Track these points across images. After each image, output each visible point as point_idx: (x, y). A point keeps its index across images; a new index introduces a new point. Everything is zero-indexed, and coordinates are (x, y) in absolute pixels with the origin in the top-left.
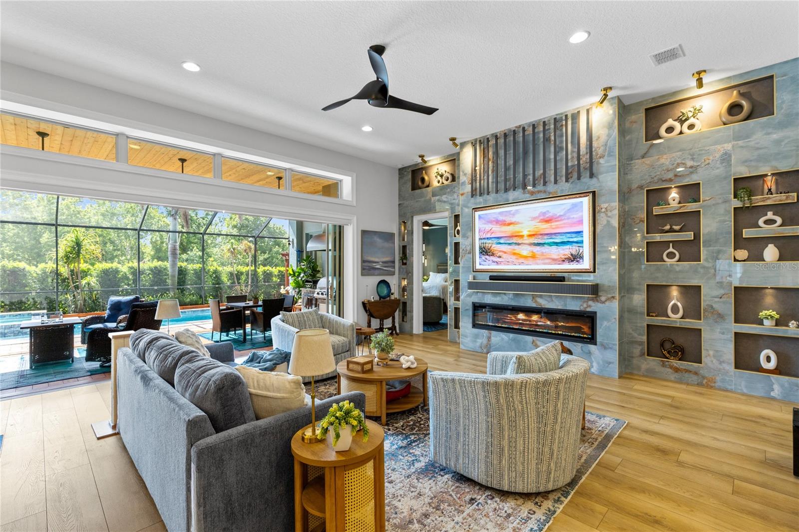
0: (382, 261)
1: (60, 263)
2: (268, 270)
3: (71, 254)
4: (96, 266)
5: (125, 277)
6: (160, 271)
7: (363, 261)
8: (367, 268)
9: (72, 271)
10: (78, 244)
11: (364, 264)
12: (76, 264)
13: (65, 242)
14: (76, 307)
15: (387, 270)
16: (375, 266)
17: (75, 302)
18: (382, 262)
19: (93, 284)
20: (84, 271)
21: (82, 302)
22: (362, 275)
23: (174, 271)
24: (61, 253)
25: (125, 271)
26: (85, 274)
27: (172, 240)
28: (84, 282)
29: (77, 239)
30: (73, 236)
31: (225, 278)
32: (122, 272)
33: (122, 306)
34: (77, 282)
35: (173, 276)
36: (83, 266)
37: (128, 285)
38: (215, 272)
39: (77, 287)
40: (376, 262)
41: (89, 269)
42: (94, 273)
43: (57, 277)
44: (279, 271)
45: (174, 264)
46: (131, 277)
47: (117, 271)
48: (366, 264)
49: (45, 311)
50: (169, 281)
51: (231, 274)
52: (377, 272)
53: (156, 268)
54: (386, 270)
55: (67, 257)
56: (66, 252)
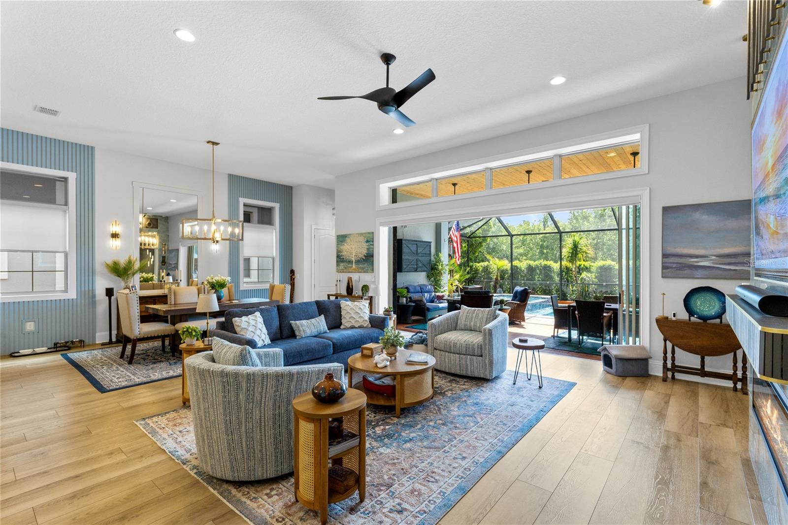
0: (715, 254)
7: (665, 256)
8: (674, 266)
10: (575, 247)
11: (666, 260)
15: (734, 270)
16: (698, 262)
18: (718, 256)
19: (587, 278)
22: (664, 276)
29: (575, 242)
30: (572, 240)
40: (697, 257)
48: (672, 260)
52: (699, 273)
54: (730, 270)
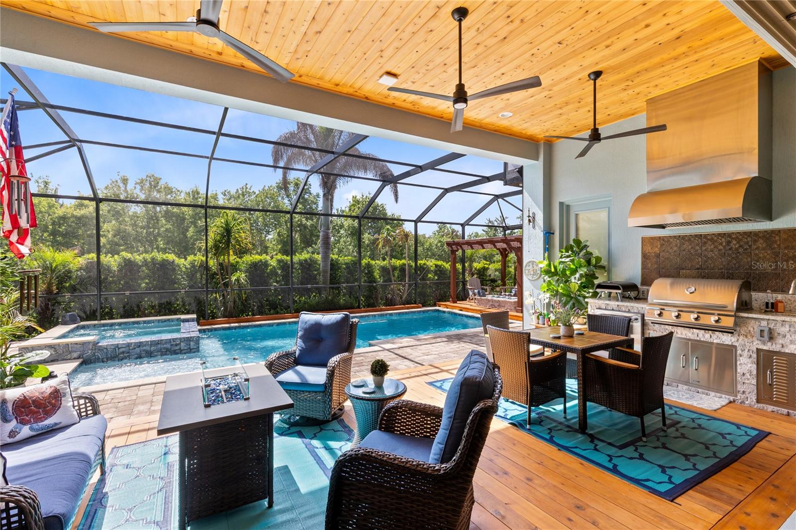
1: (210, 255)
2: (424, 264)
3: (221, 243)
4: (244, 259)
5: (274, 272)
6: (310, 265)
9: (221, 265)
10: (227, 231)
12: (226, 257)
13: (215, 229)
14: (225, 310)
17: (225, 304)
19: (243, 281)
20: (232, 265)
21: (232, 304)
23: (325, 266)
24: (210, 243)
25: (274, 265)
26: (235, 268)
27: (324, 226)
28: (234, 278)
29: (227, 224)
30: (223, 221)
31: (377, 274)
32: (271, 265)
33: (324, 334)
34: (227, 278)
35: (325, 272)
36: (233, 258)
37: (277, 282)
38: (369, 266)
39: (226, 285)
41: (237, 262)
42: (243, 267)
43: (207, 272)
44: (436, 266)
45: (326, 256)
46: (279, 272)
47: (266, 264)
49: (195, 316)
50: (320, 278)
51: (384, 270)
53: (306, 260)
55: (216, 246)
56: (216, 241)
